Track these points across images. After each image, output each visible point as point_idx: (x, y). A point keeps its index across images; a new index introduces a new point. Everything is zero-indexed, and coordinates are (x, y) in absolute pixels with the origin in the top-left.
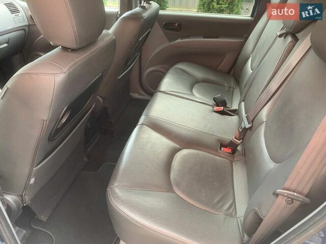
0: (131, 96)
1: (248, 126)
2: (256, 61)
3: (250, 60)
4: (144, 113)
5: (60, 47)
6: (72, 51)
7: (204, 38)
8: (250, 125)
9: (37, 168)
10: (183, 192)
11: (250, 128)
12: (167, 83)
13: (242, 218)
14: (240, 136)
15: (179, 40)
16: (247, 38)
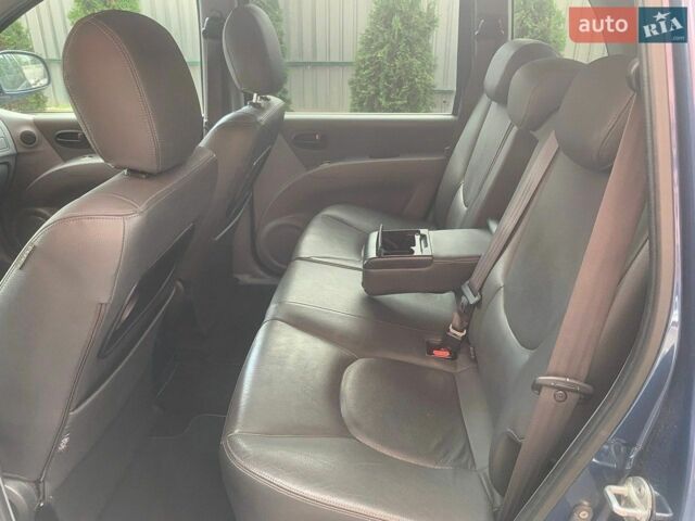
0: (238, 280)
1: (473, 300)
2: (472, 190)
3: (461, 189)
4: (275, 298)
5: (125, 171)
6: (147, 178)
7: (371, 157)
8: (477, 299)
9: (76, 411)
10: (369, 435)
11: (478, 304)
12: (312, 243)
13: (487, 471)
14: (461, 323)
15: (326, 165)
16: (451, 152)
